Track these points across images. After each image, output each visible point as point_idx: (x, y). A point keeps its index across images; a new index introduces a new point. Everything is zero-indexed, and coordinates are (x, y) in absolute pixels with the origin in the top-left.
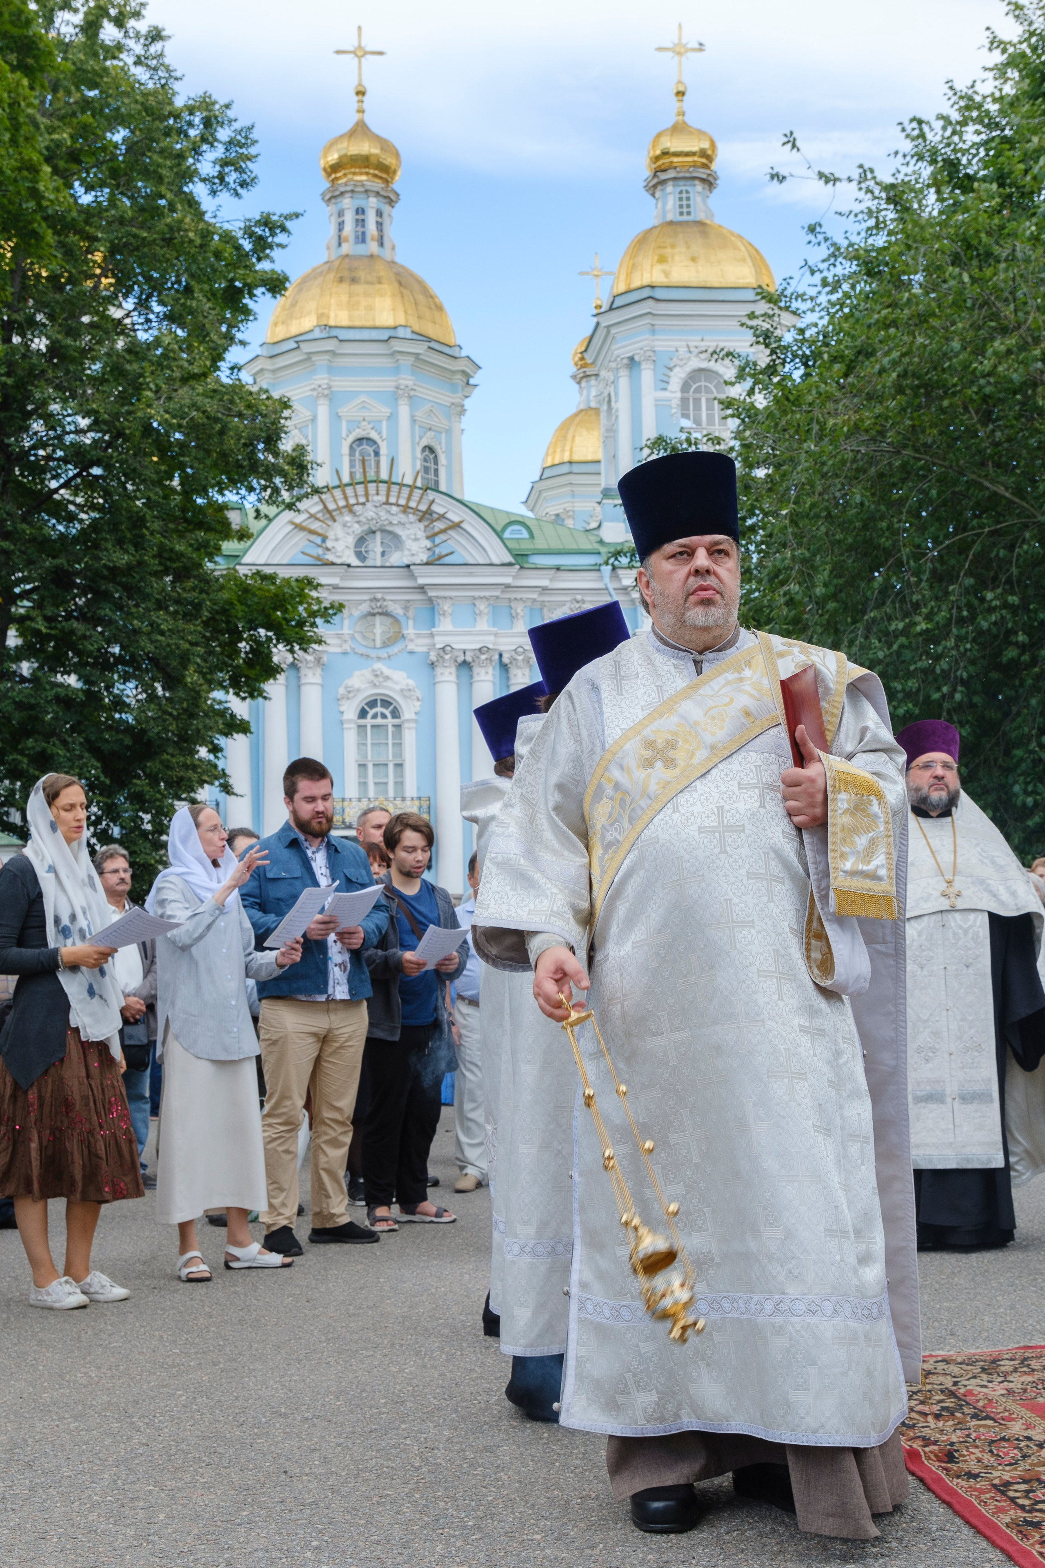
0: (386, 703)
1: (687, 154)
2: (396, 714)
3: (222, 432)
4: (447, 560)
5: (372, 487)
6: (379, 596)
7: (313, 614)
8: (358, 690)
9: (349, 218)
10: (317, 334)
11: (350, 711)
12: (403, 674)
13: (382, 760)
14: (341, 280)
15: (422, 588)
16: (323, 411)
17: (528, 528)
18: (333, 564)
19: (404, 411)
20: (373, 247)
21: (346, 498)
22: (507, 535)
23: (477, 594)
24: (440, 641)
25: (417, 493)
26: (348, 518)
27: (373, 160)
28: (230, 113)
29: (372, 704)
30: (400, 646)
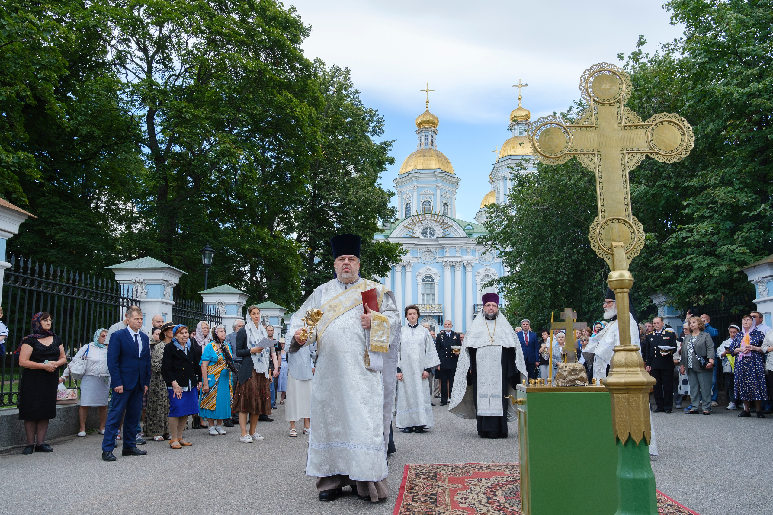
0: (430, 277)
1: (522, 117)
2: (433, 280)
3: (371, 203)
4: (448, 236)
5: (427, 215)
6: (428, 246)
7: (400, 253)
8: (422, 273)
9: (424, 138)
10: (414, 171)
11: (420, 279)
12: (435, 269)
13: (429, 293)
14: (421, 156)
15: (441, 244)
16: (415, 193)
17: (472, 226)
18: (415, 237)
19: (438, 193)
20: (430, 146)
21: (419, 218)
22: (466, 228)
23: (456, 246)
24: (446, 259)
25: (440, 217)
26: (420, 224)
27: (431, 121)
28: (377, 113)
29: (426, 277)
30: (434, 261)
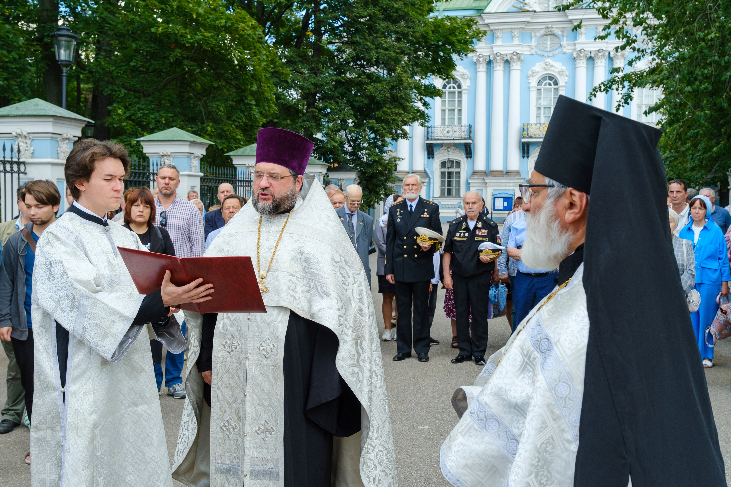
0: (551, 78)
2: (556, 83)
6: (550, 26)
8: (538, 72)
11: (534, 82)
12: (560, 64)
13: (548, 105)
15: (571, 21)
18: (528, 11)
24: (578, 47)
29: (544, 78)
30: (559, 50)
